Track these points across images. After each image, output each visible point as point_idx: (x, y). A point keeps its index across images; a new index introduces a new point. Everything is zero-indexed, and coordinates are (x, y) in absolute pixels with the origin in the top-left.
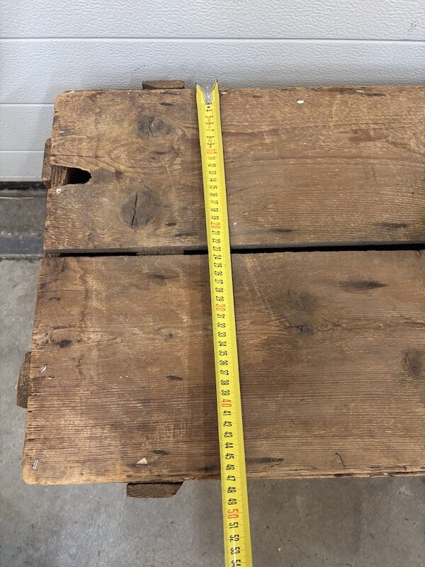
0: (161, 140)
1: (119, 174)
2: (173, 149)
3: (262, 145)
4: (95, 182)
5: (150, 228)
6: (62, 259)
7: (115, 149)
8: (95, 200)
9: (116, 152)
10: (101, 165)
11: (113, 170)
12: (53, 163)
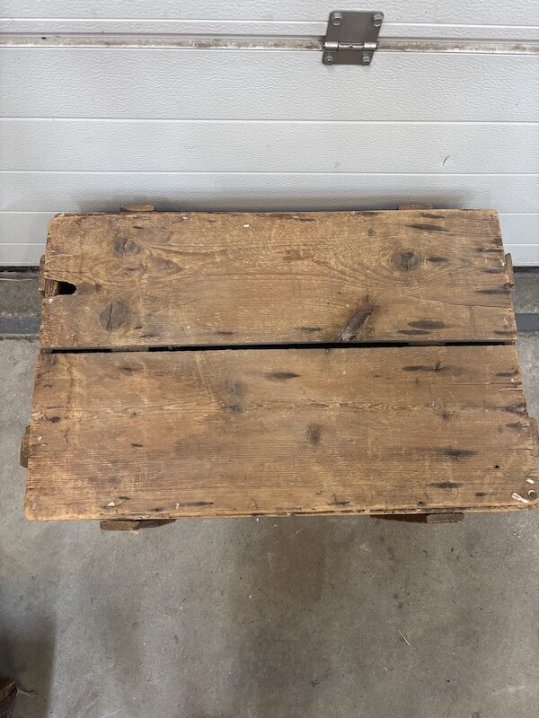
0: (132, 259)
1: (98, 287)
2: (142, 266)
3: (213, 263)
4: (79, 294)
5: (121, 331)
6: (54, 355)
7: (96, 265)
8: (79, 308)
9: (96, 268)
10: (85, 279)
11: (93, 283)
12: (46, 277)
